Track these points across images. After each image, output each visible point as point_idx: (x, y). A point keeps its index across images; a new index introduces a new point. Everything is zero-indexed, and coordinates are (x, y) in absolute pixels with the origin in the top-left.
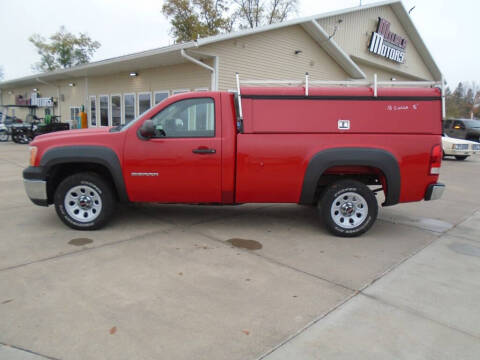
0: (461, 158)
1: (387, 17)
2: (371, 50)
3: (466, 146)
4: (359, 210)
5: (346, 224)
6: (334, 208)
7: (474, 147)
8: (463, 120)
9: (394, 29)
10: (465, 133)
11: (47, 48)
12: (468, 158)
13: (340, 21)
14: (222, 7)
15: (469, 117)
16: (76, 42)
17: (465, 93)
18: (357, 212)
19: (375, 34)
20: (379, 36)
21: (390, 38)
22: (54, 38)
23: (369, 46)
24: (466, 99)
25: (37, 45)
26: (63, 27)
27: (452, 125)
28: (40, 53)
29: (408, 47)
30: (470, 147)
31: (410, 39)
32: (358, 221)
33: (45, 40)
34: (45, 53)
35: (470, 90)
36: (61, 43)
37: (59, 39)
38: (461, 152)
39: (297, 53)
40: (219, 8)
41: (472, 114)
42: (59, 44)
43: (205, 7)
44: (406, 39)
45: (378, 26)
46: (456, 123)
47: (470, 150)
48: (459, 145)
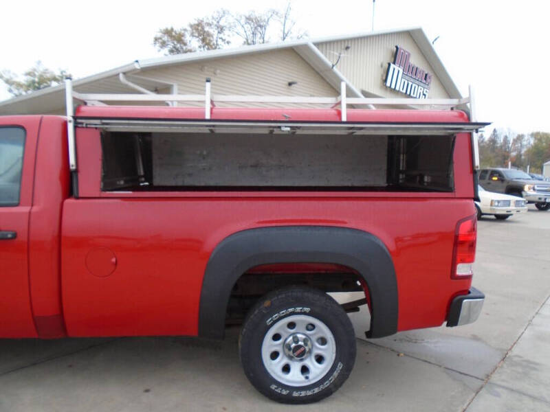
0: (501, 218)
1: (405, 46)
2: (388, 84)
3: (508, 203)
4: (319, 349)
5: (294, 378)
6: (268, 346)
7: (517, 203)
8: (501, 169)
9: (415, 60)
10: (505, 185)
11: (19, 85)
12: (510, 218)
13: (347, 48)
14: (223, 40)
15: (507, 166)
16: (55, 79)
17: (500, 141)
18: (316, 352)
19: (392, 66)
20: (397, 68)
21: (411, 71)
22: (28, 74)
23: (385, 81)
24: (501, 147)
25: (7, 82)
26: (39, 63)
27: (488, 176)
28: (10, 91)
29: (433, 83)
30: (512, 204)
31: (435, 74)
32: (318, 371)
33: (17, 76)
34: (16, 92)
35: (506, 137)
36: (37, 80)
37: (35, 75)
38: (501, 210)
39: (290, 84)
40: (220, 42)
41: (510, 163)
42: (34, 82)
43: (203, 40)
44: (431, 74)
45: (396, 56)
46: (494, 173)
47: (512, 207)
48: (499, 202)
